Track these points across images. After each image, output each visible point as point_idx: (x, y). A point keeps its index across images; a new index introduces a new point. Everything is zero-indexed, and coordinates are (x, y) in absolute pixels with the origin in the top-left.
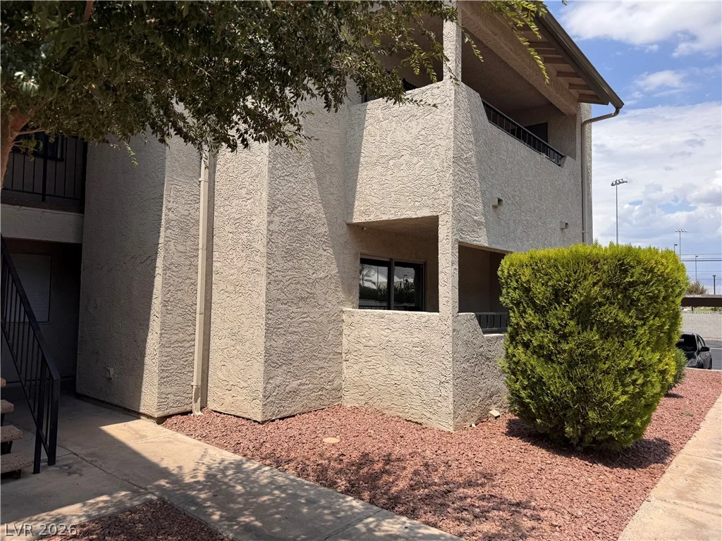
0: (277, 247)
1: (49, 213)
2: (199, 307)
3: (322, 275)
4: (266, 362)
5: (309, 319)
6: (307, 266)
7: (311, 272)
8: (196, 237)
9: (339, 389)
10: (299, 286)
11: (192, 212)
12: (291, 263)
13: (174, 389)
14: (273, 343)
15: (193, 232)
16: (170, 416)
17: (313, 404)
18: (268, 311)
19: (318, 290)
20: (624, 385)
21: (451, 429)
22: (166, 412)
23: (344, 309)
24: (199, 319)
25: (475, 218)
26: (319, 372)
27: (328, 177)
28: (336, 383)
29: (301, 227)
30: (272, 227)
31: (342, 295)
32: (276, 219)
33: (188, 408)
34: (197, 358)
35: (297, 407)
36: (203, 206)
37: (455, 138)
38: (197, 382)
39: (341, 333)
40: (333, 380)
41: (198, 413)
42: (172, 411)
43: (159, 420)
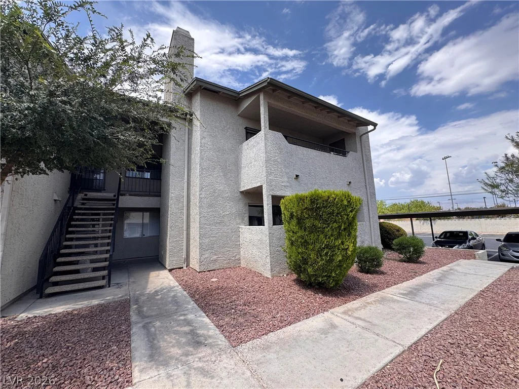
0: (204, 203)
1: (151, 198)
2: (185, 228)
3: (228, 213)
4: (200, 248)
5: (221, 231)
6: (219, 210)
7: (222, 212)
8: (183, 202)
9: (239, 260)
10: (215, 218)
11: (181, 193)
12: (211, 209)
13: (176, 259)
14: (204, 241)
15: (182, 200)
16: (174, 269)
17: (225, 266)
18: (201, 228)
19: (226, 219)
20: (321, 256)
21: (270, 277)
22: (172, 268)
23: (240, 226)
24: (185, 232)
25: (282, 184)
26: (228, 252)
27: (229, 174)
28: (237, 257)
29: (216, 195)
30: (201, 196)
31: (239, 221)
32: (203, 193)
33: (182, 266)
34: (185, 247)
35: (217, 266)
36: (185, 191)
37: (266, 152)
38: (184, 256)
39: (239, 236)
40: (236, 256)
41: (185, 268)
42: (175, 267)
43: (170, 270)
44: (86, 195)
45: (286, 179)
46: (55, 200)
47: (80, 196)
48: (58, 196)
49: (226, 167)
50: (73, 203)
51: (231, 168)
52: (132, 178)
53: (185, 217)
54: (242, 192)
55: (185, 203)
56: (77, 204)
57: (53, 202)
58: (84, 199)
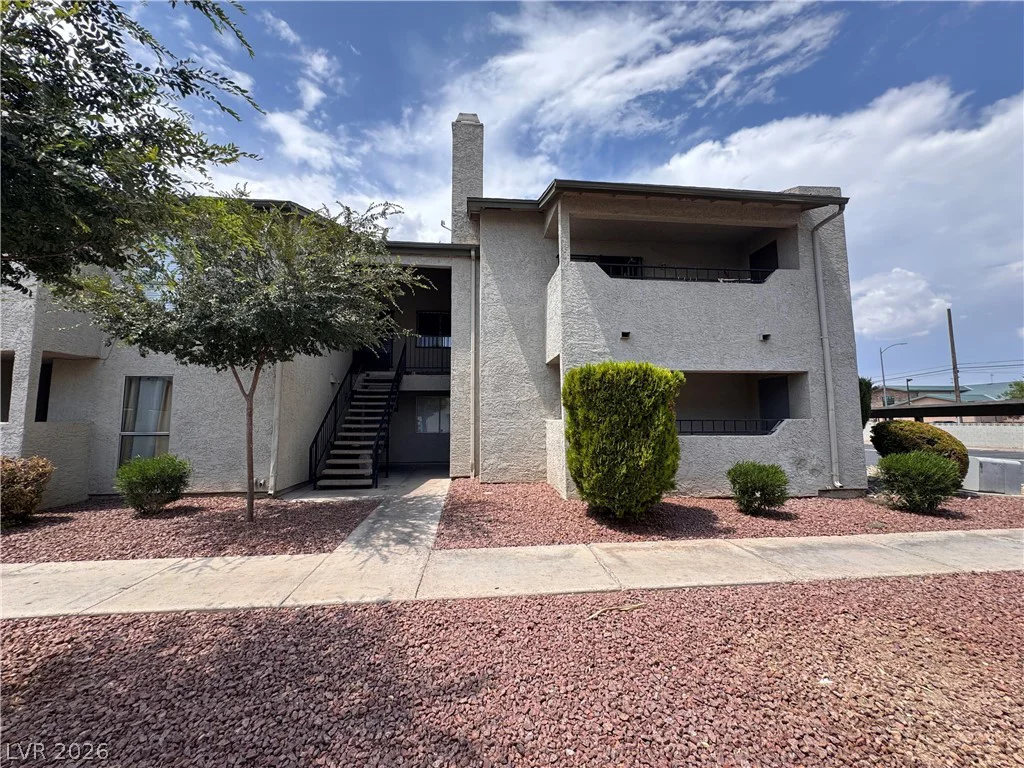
0: (488, 385)
2: (472, 421)
3: (526, 399)
6: (512, 394)
7: (515, 398)
8: (469, 383)
9: (544, 472)
10: (506, 406)
11: (467, 370)
13: (460, 463)
14: (488, 440)
15: (467, 380)
16: (458, 478)
17: (521, 479)
19: (522, 409)
21: (565, 498)
22: (456, 475)
23: (546, 420)
24: (472, 427)
26: (526, 459)
28: (540, 468)
31: (543, 411)
32: (487, 369)
33: (468, 476)
34: (472, 448)
35: (507, 478)
36: (472, 365)
37: (563, 301)
38: (472, 461)
39: (545, 436)
40: (538, 466)
41: (472, 478)
42: (459, 475)
43: (454, 479)
44: (368, 375)
45: (603, 341)
46: (332, 383)
47: (362, 377)
48: (336, 379)
49: (523, 326)
50: (351, 386)
51: (531, 327)
52: (429, 347)
53: (472, 405)
54: (548, 364)
55: (472, 384)
56: (357, 387)
57: (330, 386)
58: (366, 381)
